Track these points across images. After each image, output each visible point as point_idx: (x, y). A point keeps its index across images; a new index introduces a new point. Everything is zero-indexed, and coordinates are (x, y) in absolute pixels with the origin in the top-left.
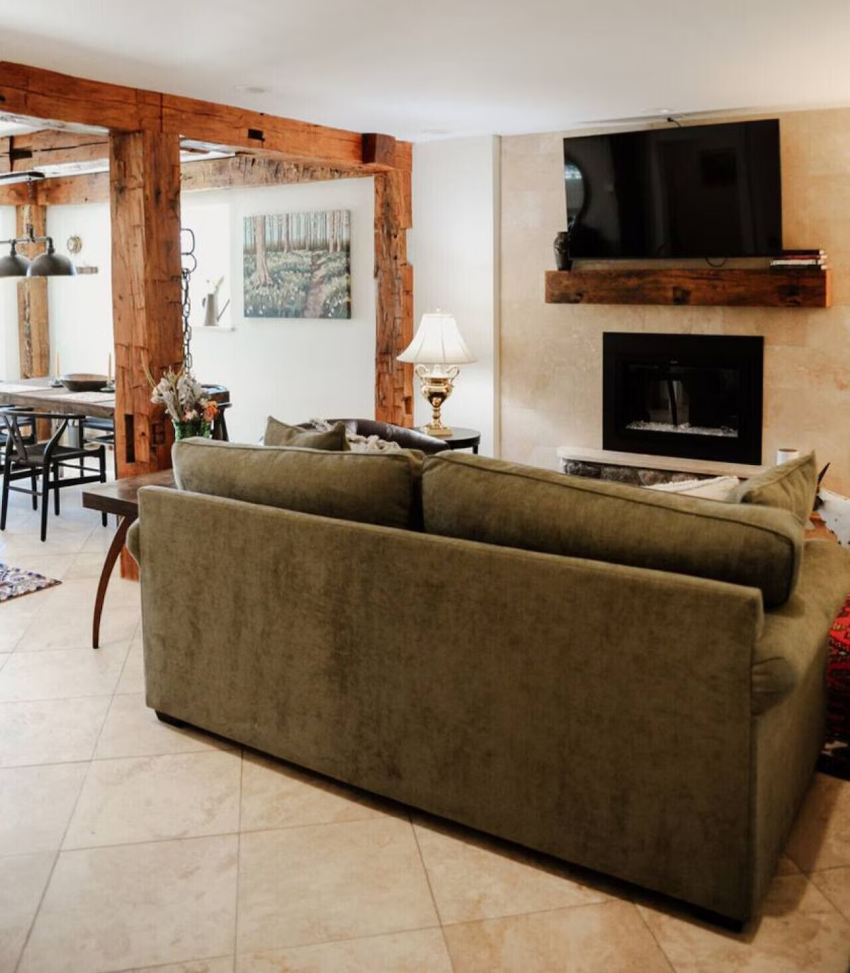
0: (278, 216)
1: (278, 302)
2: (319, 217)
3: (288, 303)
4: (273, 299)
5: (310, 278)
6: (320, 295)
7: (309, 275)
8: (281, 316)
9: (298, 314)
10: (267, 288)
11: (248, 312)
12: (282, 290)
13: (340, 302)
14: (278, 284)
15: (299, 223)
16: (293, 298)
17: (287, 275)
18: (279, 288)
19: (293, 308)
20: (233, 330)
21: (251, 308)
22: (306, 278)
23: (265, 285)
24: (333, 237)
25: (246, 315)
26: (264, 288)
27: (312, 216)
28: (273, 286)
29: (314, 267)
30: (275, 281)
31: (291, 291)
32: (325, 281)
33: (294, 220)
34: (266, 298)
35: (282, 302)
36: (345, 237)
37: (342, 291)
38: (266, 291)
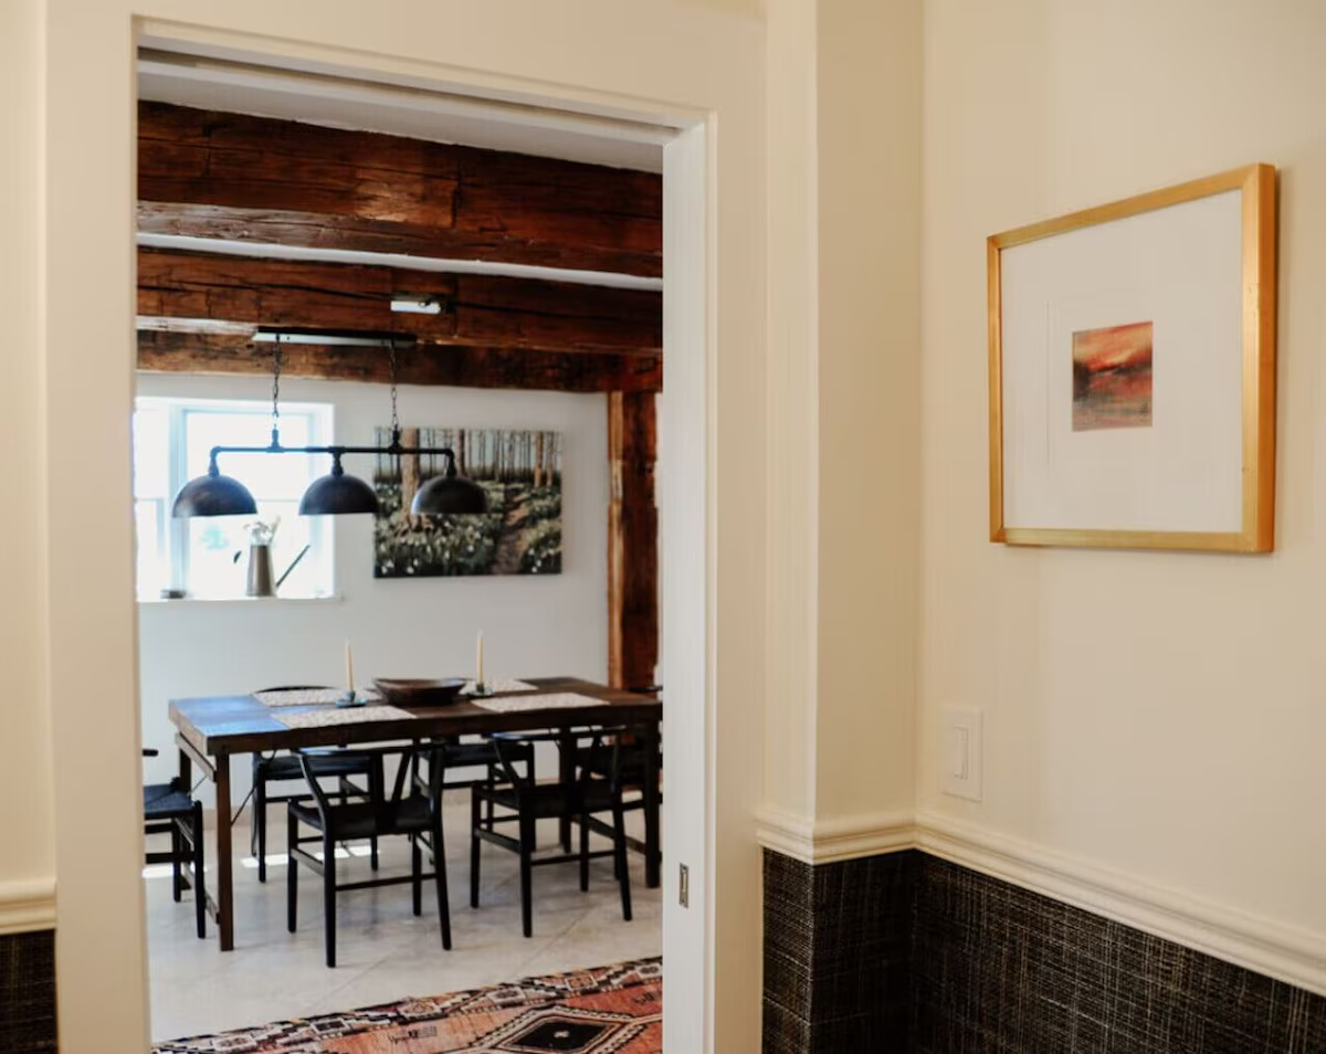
0: (445, 431)
1: (443, 553)
2: (518, 438)
3: (462, 555)
4: (434, 550)
5: (503, 520)
6: (518, 543)
7: (500, 516)
8: (449, 574)
9: (484, 569)
10: (422, 534)
11: (384, 570)
12: (452, 537)
13: (551, 551)
14: (445, 529)
15: (483, 445)
16: (471, 548)
18: (446, 533)
19: (472, 562)
20: (343, 599)
21: (390, 564)
22: (495, 520)
23: (418, 529)
24: (540, 466)
25: (378, 574)
26: (418, 536)
27: (507, 436)
28: (435, 531)
29: (509, 505)
30: (438, 524)
31: (468, 538)
32: (526, 525)
33: (475, 439)
34: (421, 549)
35: (451, 554)
36: (559, 467)
37: (555, 538)
38: (420, 540)
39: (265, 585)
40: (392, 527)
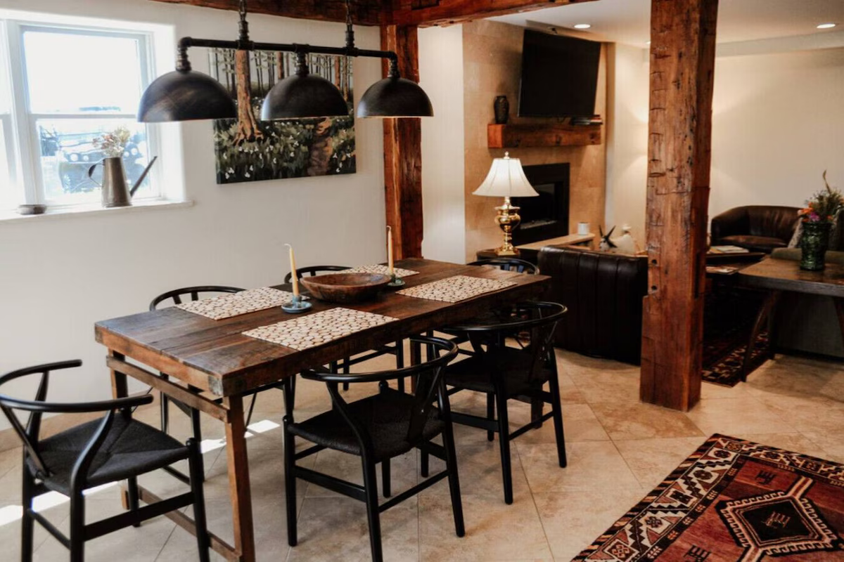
1: (271, 160)
2: (322, 61)
3: (286, 161)
4: (264, 157)
5: (314, 130)
6: (326, 149)
7: (312, 126)
8: (277, 177)
9: (301, 173)
10: (255, 144)
11: (227, 176)
12: (278, 145)
13: (349, 155)
14: (272, 138)
16: (292, 155)
17: (282, 127)
18: (272, 143)
19: (293, 166)
20: (194, 203)
21: (231, 171)
22: (309, 130)
23: (252, 139)
24: (339, 83)
25: (222, 180)
26: (251, 144)
28: (265, 141)
30: (267, 134)
31: (290, 146)
32: (331, 134)
34: (254, 156)
35: (277, 161)
36: (351, 86)
37: (350, 144)
38: (254, 148)
39: (121, 197)
40: (231, 138)
